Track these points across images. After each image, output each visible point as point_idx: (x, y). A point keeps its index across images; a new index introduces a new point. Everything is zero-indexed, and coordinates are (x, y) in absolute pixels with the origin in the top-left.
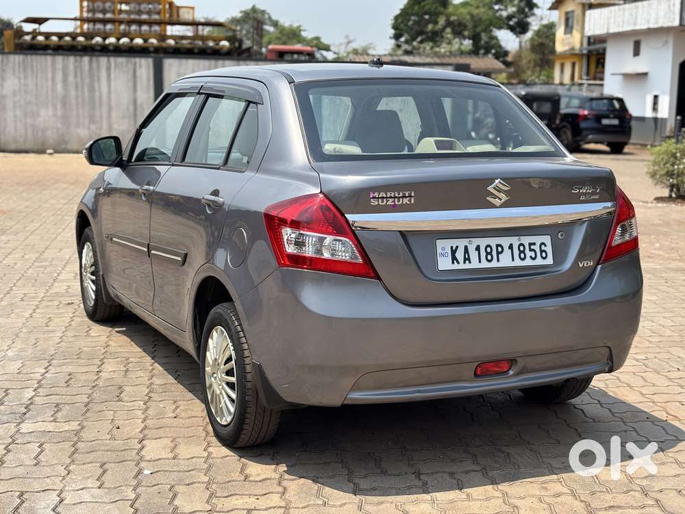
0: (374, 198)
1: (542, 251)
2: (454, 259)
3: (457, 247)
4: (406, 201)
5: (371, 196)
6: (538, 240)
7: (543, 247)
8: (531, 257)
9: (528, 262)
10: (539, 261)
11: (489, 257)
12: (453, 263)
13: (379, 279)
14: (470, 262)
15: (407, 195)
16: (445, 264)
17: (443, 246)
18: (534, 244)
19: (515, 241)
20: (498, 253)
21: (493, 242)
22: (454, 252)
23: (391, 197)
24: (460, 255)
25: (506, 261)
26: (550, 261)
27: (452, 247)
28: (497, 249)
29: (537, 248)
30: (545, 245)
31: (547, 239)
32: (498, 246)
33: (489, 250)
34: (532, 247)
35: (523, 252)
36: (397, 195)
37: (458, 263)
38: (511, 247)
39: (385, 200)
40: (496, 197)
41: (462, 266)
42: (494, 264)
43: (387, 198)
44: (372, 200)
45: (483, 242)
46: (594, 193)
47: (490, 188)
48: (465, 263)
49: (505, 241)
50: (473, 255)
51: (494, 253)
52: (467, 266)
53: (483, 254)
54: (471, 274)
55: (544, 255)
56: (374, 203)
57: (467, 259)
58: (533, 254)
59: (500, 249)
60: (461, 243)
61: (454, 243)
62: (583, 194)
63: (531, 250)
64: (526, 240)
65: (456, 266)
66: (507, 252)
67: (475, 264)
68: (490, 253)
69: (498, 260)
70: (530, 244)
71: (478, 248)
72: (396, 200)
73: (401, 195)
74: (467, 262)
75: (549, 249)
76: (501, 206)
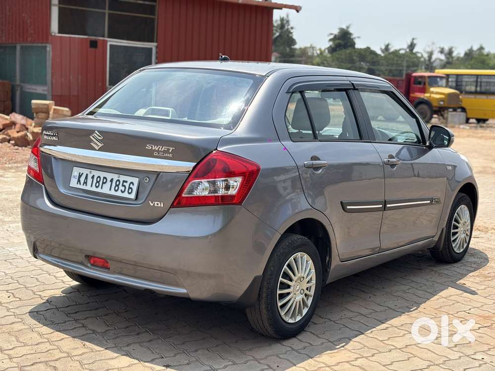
0: (45, 134)
1: (130, 188)
2: (79, 181)
3: (82, 174)
4: (55, 138)
6: (129, 179)
7: (131, 186)
8: (121, 190)
9: (119, 194)
10: (126, 195)
11: (98, 184)
12: (78, 183)
13: (44, 184)
14: (86, 185)
15: (55, 135)
16: (74, 183)
17: (76, 171)
18: (126, 182)
19: (115, 177)
20: (103, 183)
21: (102, 174)
22: (80, 176)
24: (82, 179)
25: (106, 189)
26: (133, 196)
27: (80, 173)
28: (103, 180)
29: (127, 185)
30: (133, 185)
32: (104, 178)
33: (98, 179)
34: (125, 184)
35: (118, 186)
36: (51, 134)
37: (80, 184)
38: (112, 181)
40: (95, 143)
41: (81, 187)
42: (99, 190)
45: (97, 173)
46: (167, 152)
47: (91, 137)
48: (83, 185)
49: (109, 176)
50: (89, 181)
51: (101, 183)
52: (84, 187)
53: (95, 181)
54: (88, 194)
55: (130, 191)
56: (45, 137)
57: (86, 182)
58: (123, 189)
59: (105, 180)
60: (85, 171)
61: (82, 171)
62: (155, 150)
63: (123, 186)
64: (122, 178)
65: (78, 186)
66: (109, 183)
67: (88, 187)
68: (99, 182)
69: (102, 188)
70: (124, 181)
71: (93, 177)
72: (51, 136)
73: (53, 134)
74: (85, 185)
75: (135, 188)
76: (99, 150)
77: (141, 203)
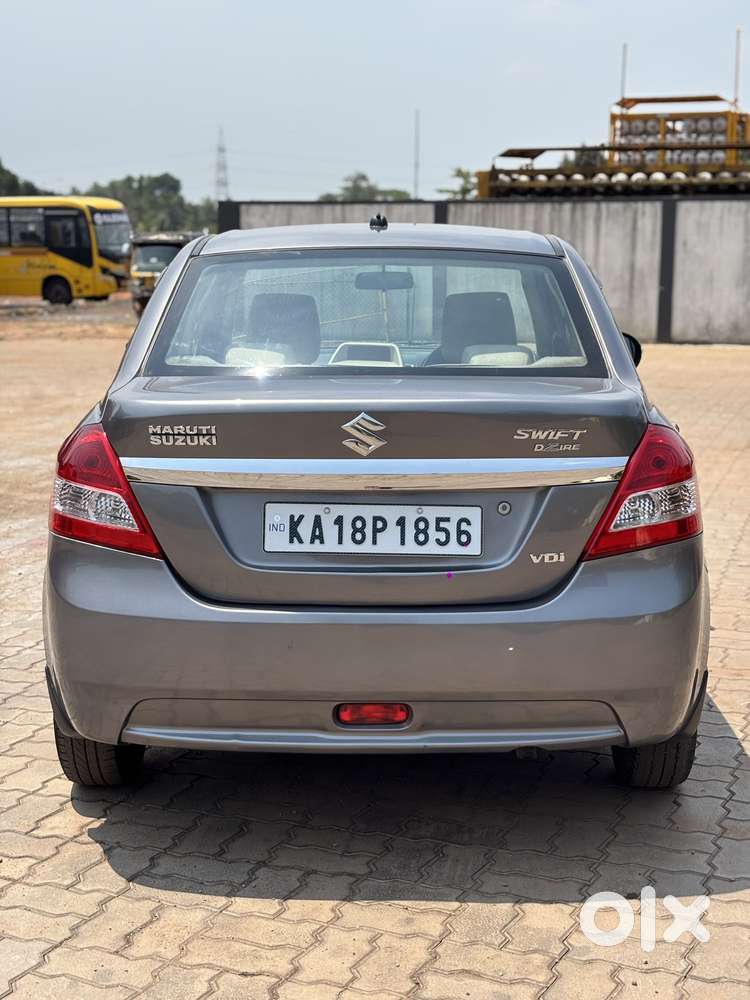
0: (154, 434)
1: (460, 532)
2: (294, 534)
3: (302, 517)
4: (203, 441)
5: (151, 432)
6: (455, 513)
7: (464, 526)
8: (438, 541)
9: (431, 548)
10: (453, 548)
11: (359, 536)
12: (291, 541)
13: (163, 556)
14: (322, 542)
16: (277, 541)
17: (278, 515)
18: (447, 520)
19: (411, 513)
20: (376, 531)
21: (368, 512)
22: (294, 524)
23: (179, 434)
24: (305, 530)
25: (388, 544)
26: (474, 548)
27: (292, 517)
28: (375, 525)
29: (452, 527)
30: (469, 523)
31: (474, 514)
32: (376, 519)
33: (359, 524)
34: (443, 525)
35: (425, 531)
36: (188, 431)
37: (301, 541)
38: (401, 522)
39: (171, 438)
40: (358, 442)
41: (307, 547)
42: (367, 548)
43: (174, 435)
44: (152, 438)
45: (349, 512)
46: (569, 440)
47: (347, 427)
48: (312, 542)
49: (392, 513)
50: (330, 531)
51: (369, 531)
52: (317, 547)
53: (348, 530)
54: (321, 561)
55: (464, 538)
56: (155, 441)
57: (318, 536)
58: (442, 537)
59: (380, 525)
60: (309, 511)
61: (296, 510)
62: (538, 441)
63: (438, 529)
64: (431, 513)
65: (296, 547)
66: (393, 531)
67: (330, 545)
68: (362, 530)
69: (375, 543)
70: (439, 520)
71: (339, 521)
72: (188, 438)
73: (195, 432)
74: (317, 541)
75: (475, 530)
76: (370, 456)
77: (504, 561)
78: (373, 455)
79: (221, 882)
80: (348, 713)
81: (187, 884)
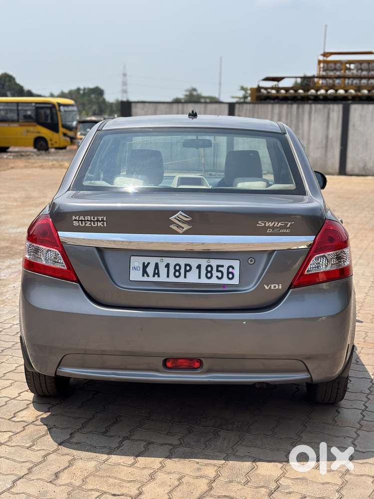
0: (75, 220)
1: (228, 273)
2: (145, 272)
3: (149, 263)
4: (100, 224)
5: (73, 219)
6: (226, 263)
7: (231, 270)
8: (217, 277)
9: (214, 280)
10: (225, 281)
11: (177, 274)
12: (143, 276)
13: (78, 281)
14: (159, 276)
15: (100, 220)
16: (136, 275)
17: (137, 262)
18: (222, 266)
19: (204, 263)
20: (186, 271)
21: (182, 262)
22: (145, 267)
23: (88, 220)
24: (150, 270)
25: (192, 278)
26: (236, 281)
27: (144, 263)
28: (185, 268)
29: (224, 270)
30: (233, 268)
31: (236, 264)
32: (186, 265)
33: (177, 268)
34: (220, 269)
35: (211, 272)
36: (92, 220)
37: (148, 276)
38: (199, 267)
39: (84, 222)
40: (179, 226)
41: (151, 279)
42: (181, 279)
43: (85, 221)
44: (74, 222)
45: (173, 261)
46: (285, 227)
47: (172, 218)
48: (154, 276)
49: (194, 262)
50: (163, 271)
51: (182, 271)
52: (156, 279)
53: (172, 271)
54: (159, 286)
55: (231, 276)
56: (76, 224)
57: (157, 273)
58: (220, 275)
59: (188, 268)
60: (153, 261)
61: (146, 260)
62: (269, 227)
63: (218, 271)
64: (214, 263)
65: (146, 279)
66: (195, 271)
67: (163, 278)
68: (179, 271)
69: (185, 277)
70: (218, 266)
71: (168, 266)
72: (92, 222)
73: (96, 219)
74: (156, 276)
75: (236, 272)
76: (183, 234)
77: (251, 288)
78: (185, 233)
79: (105, 447)
80: (170, 363)
81: (88, 447)
